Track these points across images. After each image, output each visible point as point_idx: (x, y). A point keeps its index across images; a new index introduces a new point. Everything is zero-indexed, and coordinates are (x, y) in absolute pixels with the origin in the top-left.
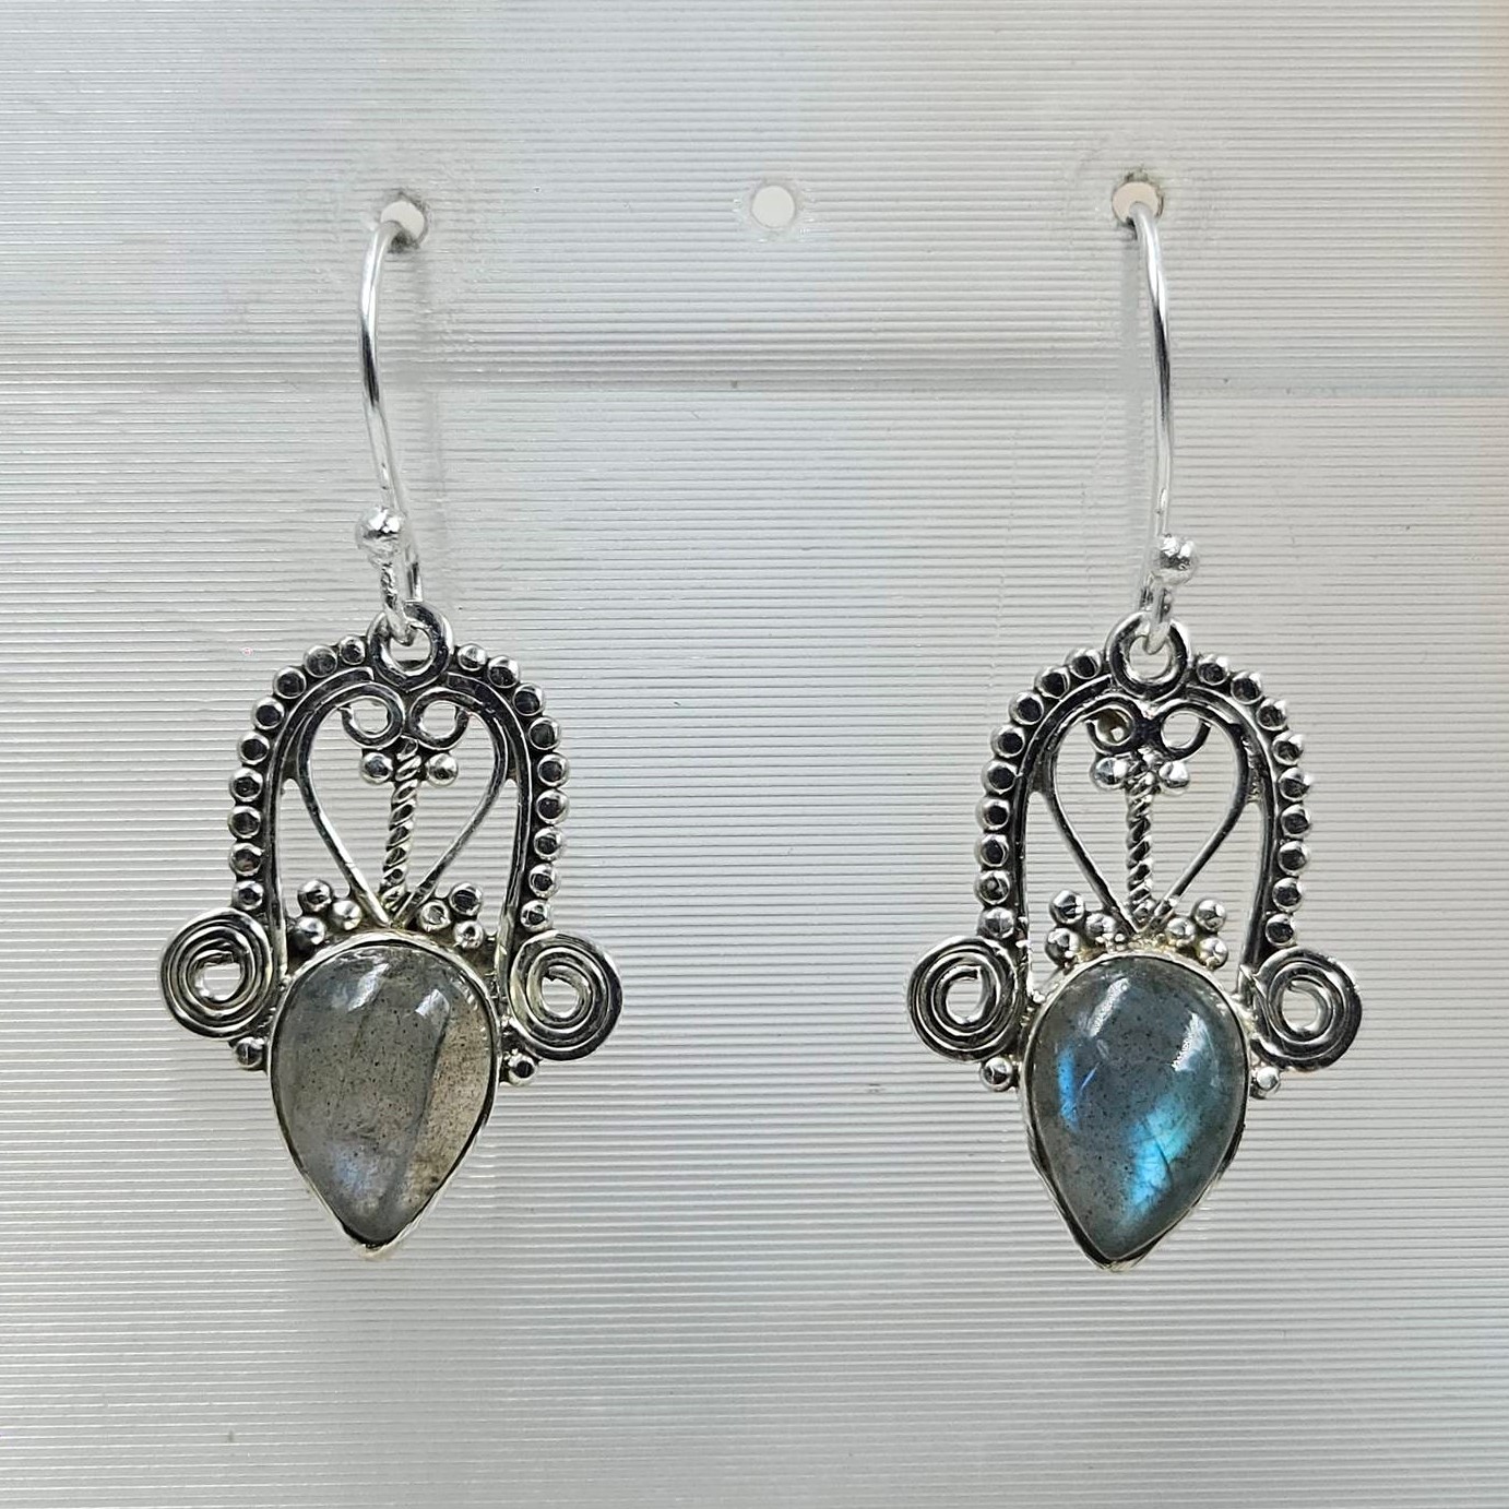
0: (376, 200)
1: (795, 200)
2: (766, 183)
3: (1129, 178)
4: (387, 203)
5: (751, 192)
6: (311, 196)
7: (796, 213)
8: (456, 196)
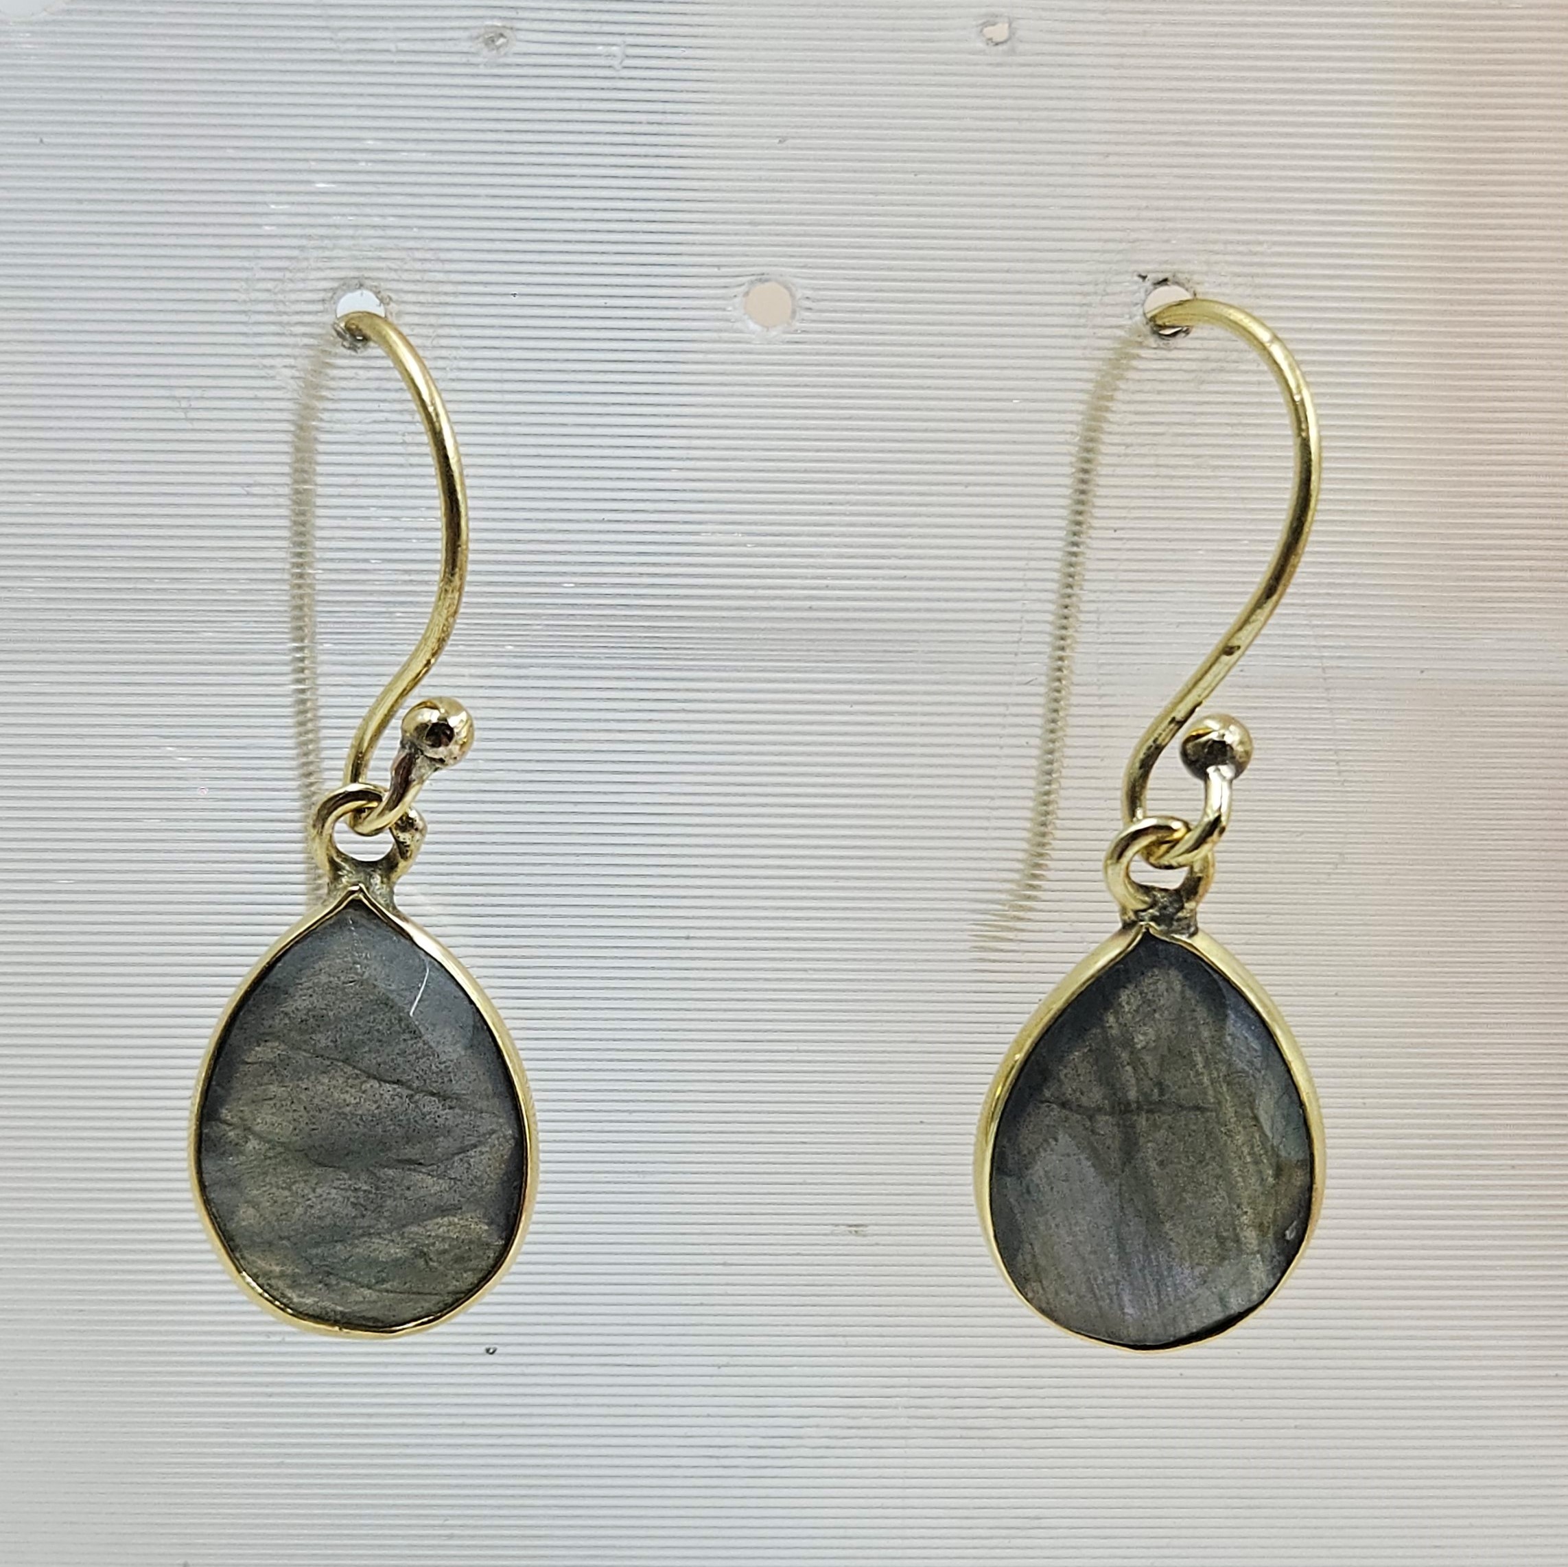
0: (334, 290)
1: (792, 296)
2: (762, 279)
3: (1164, 281)
4: (345, 292)
5: (743, 289)
6: (261, 285)
7: (794, 312)
8: (418, 287)
